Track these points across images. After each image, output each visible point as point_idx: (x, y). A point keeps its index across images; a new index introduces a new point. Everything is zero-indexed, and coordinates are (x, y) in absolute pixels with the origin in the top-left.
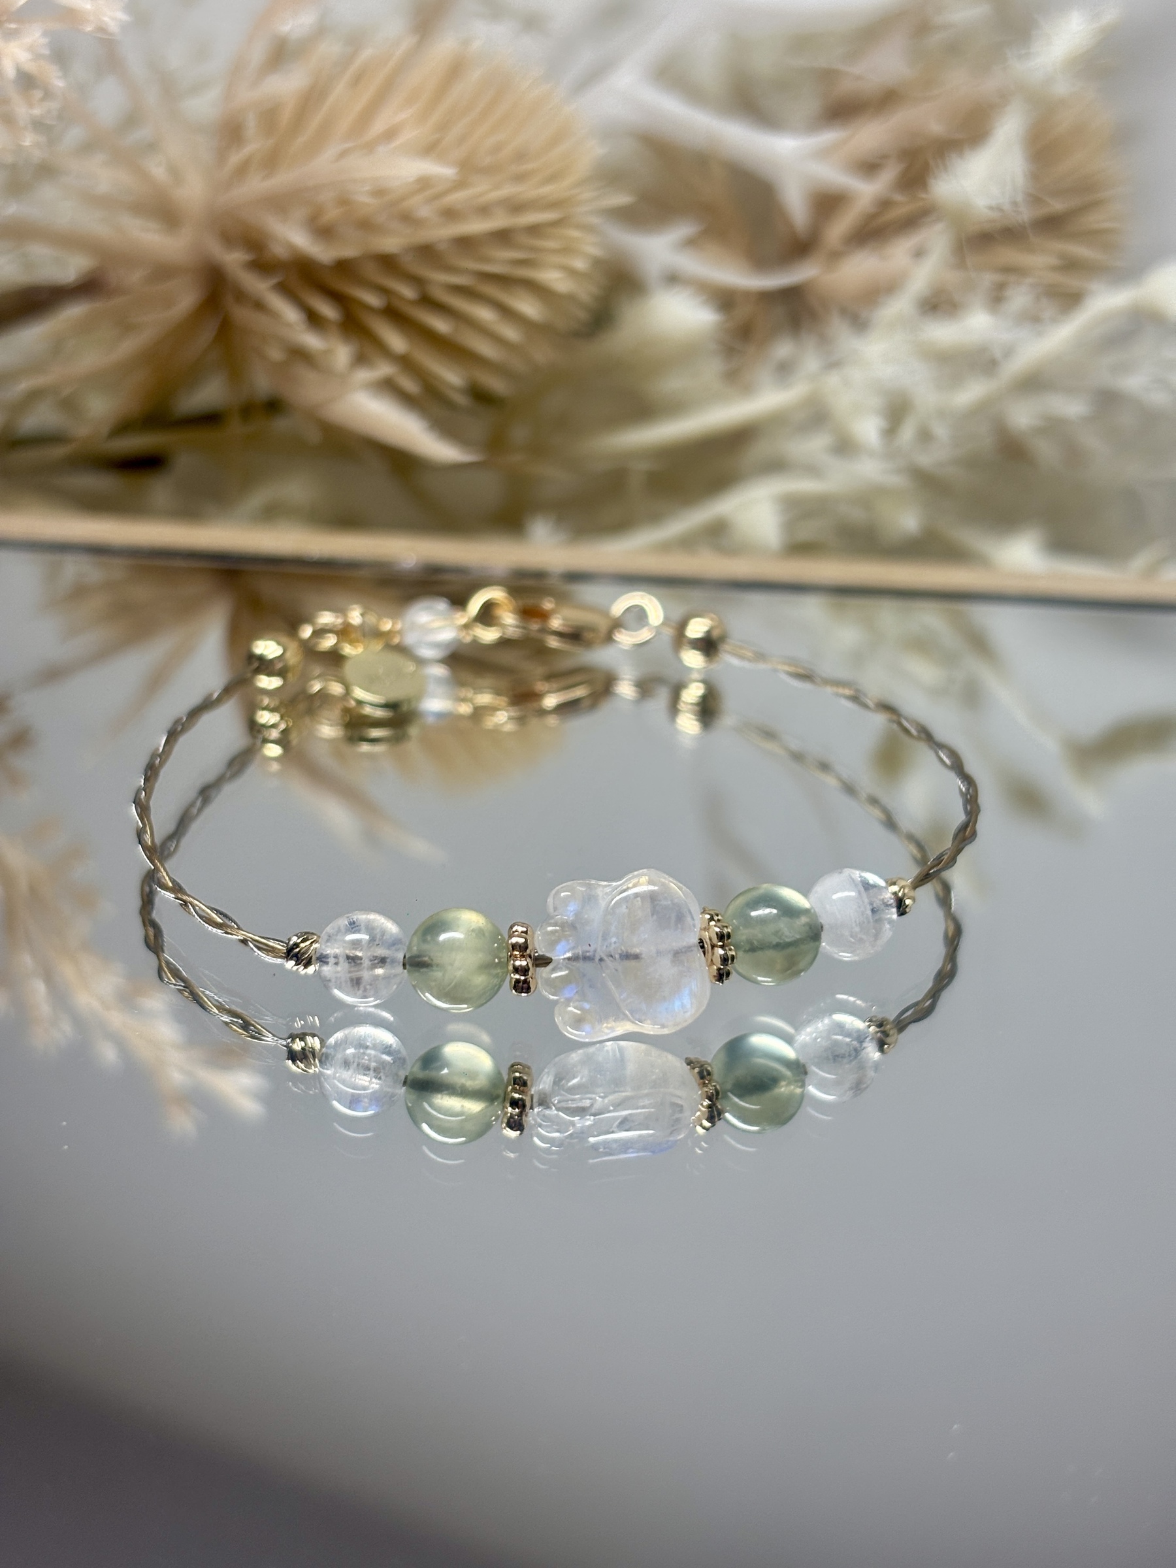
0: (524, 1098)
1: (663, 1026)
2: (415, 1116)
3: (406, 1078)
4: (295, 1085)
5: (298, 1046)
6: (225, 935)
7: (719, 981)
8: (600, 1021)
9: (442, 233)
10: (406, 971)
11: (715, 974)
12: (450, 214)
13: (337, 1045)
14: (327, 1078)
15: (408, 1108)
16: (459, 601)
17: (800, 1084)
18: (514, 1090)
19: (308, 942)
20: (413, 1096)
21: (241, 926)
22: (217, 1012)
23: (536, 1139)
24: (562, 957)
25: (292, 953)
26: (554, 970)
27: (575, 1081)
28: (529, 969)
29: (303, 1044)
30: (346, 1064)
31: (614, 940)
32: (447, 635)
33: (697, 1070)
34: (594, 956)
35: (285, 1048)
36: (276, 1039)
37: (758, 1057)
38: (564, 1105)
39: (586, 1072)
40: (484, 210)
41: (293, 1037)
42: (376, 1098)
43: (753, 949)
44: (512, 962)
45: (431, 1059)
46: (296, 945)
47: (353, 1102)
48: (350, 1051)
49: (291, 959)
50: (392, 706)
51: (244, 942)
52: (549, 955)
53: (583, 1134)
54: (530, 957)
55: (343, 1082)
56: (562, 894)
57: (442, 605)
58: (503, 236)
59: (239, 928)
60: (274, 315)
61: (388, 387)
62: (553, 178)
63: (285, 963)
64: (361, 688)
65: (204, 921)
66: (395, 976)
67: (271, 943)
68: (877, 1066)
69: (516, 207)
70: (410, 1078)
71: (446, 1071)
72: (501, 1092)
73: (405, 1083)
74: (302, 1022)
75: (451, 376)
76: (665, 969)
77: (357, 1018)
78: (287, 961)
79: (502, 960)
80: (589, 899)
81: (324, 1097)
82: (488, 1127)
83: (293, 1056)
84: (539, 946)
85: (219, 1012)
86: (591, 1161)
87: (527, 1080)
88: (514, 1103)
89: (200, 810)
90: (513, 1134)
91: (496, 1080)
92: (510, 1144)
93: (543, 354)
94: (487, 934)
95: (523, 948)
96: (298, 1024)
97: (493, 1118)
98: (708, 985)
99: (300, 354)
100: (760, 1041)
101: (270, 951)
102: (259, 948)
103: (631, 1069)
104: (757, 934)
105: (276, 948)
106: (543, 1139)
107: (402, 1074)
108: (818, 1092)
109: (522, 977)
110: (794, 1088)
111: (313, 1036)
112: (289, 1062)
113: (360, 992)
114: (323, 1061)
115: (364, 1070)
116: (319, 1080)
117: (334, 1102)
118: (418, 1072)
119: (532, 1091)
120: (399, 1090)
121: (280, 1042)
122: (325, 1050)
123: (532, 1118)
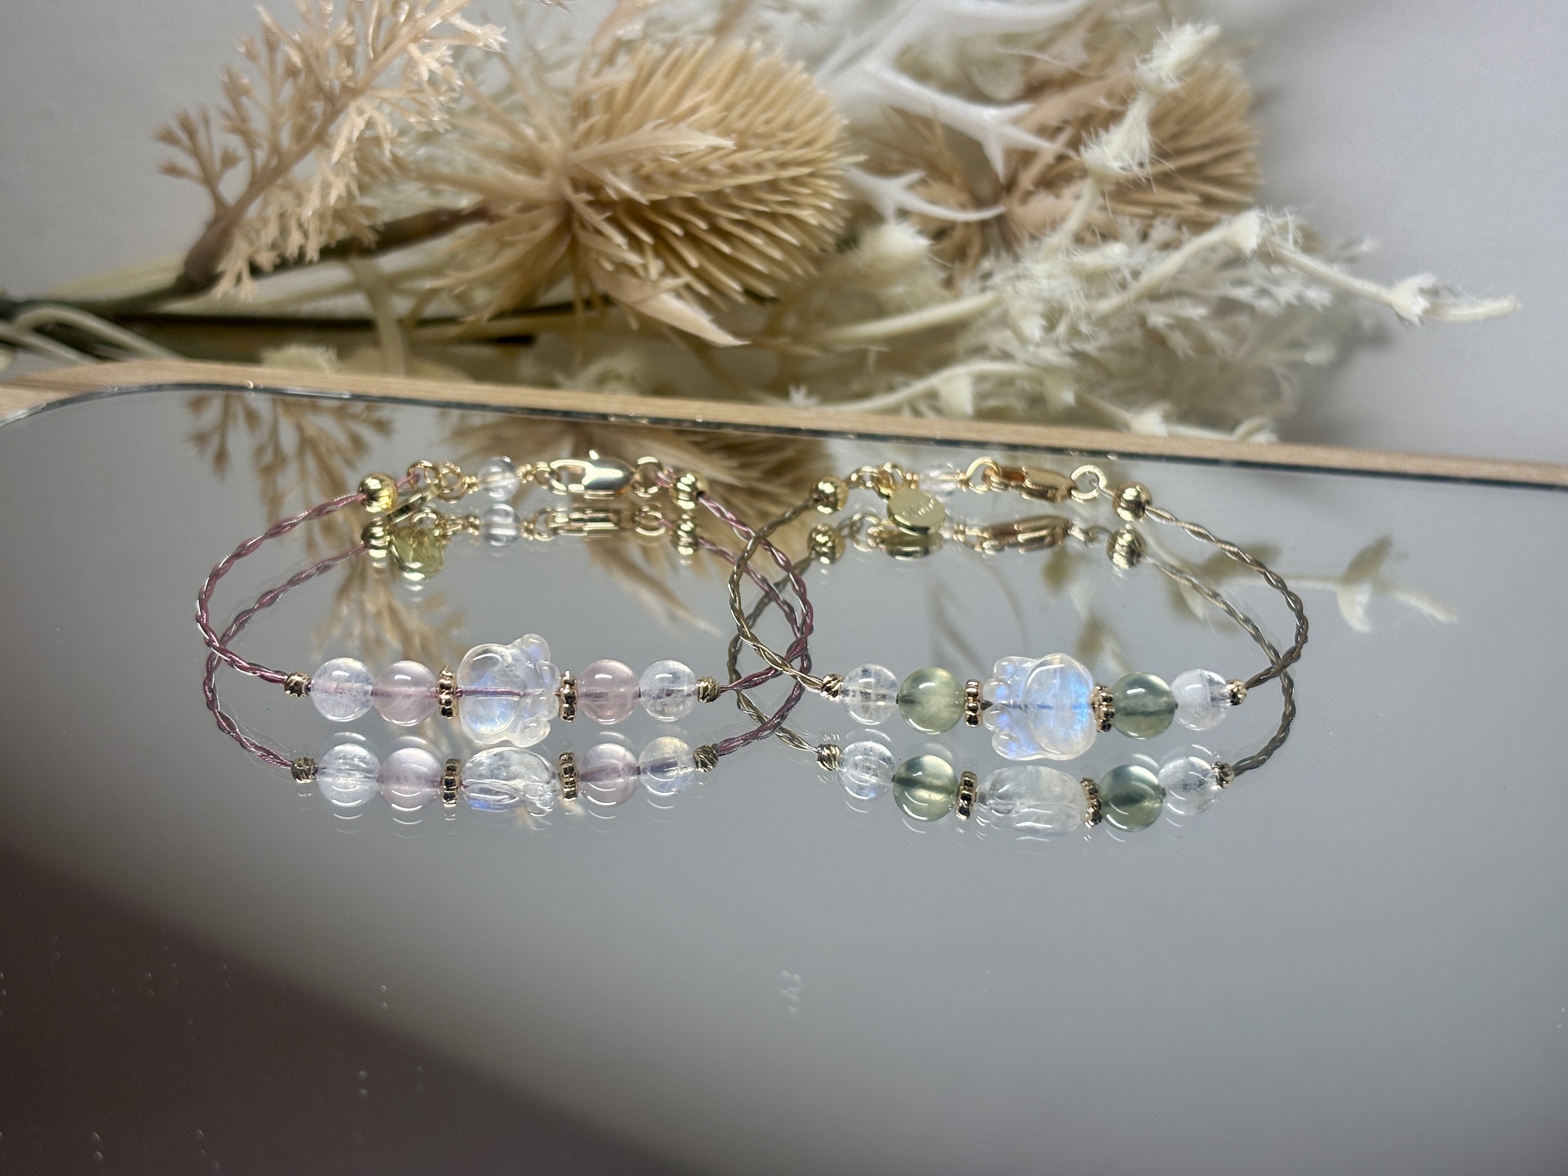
0: (971, 794)
1: (1065, 755)
2: (900, 800)
3: (894, 776)
4: (820, 777)
5: (825, 752)
9: (728, 182)
10: (898, 705)
11: (1100, 724)
12: (735, 168)
13: (851, 753)
14: (844, 774)
15: (895, 796)
17: (1160, 801)
18: (965, 789)
20: (898, 789)
23: (977, 821)
24: (1000, 703)
27: (1005, 788)
28: (979, 709)
29: (828, 752)
30: (856, 765)
33: (1088, 788)
35: (817, 754)
36: (811, 747)
37: (1134, 781)
40: (759, 166)
41: (822, 747)
42: (876, 788)
45: (914, 764)
47: (860, 789)
48: (859, 757)
55: (853, 776)
58: (772, 184)
60: (604, 238)
61: (689, 292)
66: (891, 707)
70: (896, 777)
72: (955, 791)
73: (893, 779)
74: (831, 737)
77: (865, 735)
79: (962, 702)
81: (842, 786)
82: (945, 811)
83: (822, 759)
87: (974, 782)
88: (965, 797)
90: (962, 817)
91: (952, 781)
92: (959, 824)
95: (975, 695)
96: (829, 739)
97: (951, 806)
98: (1098, 732)
101: (812, 685)
102: (806, 683)
104: (1131, 704)
105: (816, 683)
107: (892, 774)
108: (1174, 807)
109: (973, 714)
110: (1154, 804)
111: (835, 746)
112: (819, 763)
113: (868, 715)
114: (841, 763)
115: (867, 771)
116: (839, 777)
117: (847, 789)
118: (903, 773)
119: (977, 789)
120: (890, 785)
121: (814, 749)
122: (842, 756)
123: (977, 807)
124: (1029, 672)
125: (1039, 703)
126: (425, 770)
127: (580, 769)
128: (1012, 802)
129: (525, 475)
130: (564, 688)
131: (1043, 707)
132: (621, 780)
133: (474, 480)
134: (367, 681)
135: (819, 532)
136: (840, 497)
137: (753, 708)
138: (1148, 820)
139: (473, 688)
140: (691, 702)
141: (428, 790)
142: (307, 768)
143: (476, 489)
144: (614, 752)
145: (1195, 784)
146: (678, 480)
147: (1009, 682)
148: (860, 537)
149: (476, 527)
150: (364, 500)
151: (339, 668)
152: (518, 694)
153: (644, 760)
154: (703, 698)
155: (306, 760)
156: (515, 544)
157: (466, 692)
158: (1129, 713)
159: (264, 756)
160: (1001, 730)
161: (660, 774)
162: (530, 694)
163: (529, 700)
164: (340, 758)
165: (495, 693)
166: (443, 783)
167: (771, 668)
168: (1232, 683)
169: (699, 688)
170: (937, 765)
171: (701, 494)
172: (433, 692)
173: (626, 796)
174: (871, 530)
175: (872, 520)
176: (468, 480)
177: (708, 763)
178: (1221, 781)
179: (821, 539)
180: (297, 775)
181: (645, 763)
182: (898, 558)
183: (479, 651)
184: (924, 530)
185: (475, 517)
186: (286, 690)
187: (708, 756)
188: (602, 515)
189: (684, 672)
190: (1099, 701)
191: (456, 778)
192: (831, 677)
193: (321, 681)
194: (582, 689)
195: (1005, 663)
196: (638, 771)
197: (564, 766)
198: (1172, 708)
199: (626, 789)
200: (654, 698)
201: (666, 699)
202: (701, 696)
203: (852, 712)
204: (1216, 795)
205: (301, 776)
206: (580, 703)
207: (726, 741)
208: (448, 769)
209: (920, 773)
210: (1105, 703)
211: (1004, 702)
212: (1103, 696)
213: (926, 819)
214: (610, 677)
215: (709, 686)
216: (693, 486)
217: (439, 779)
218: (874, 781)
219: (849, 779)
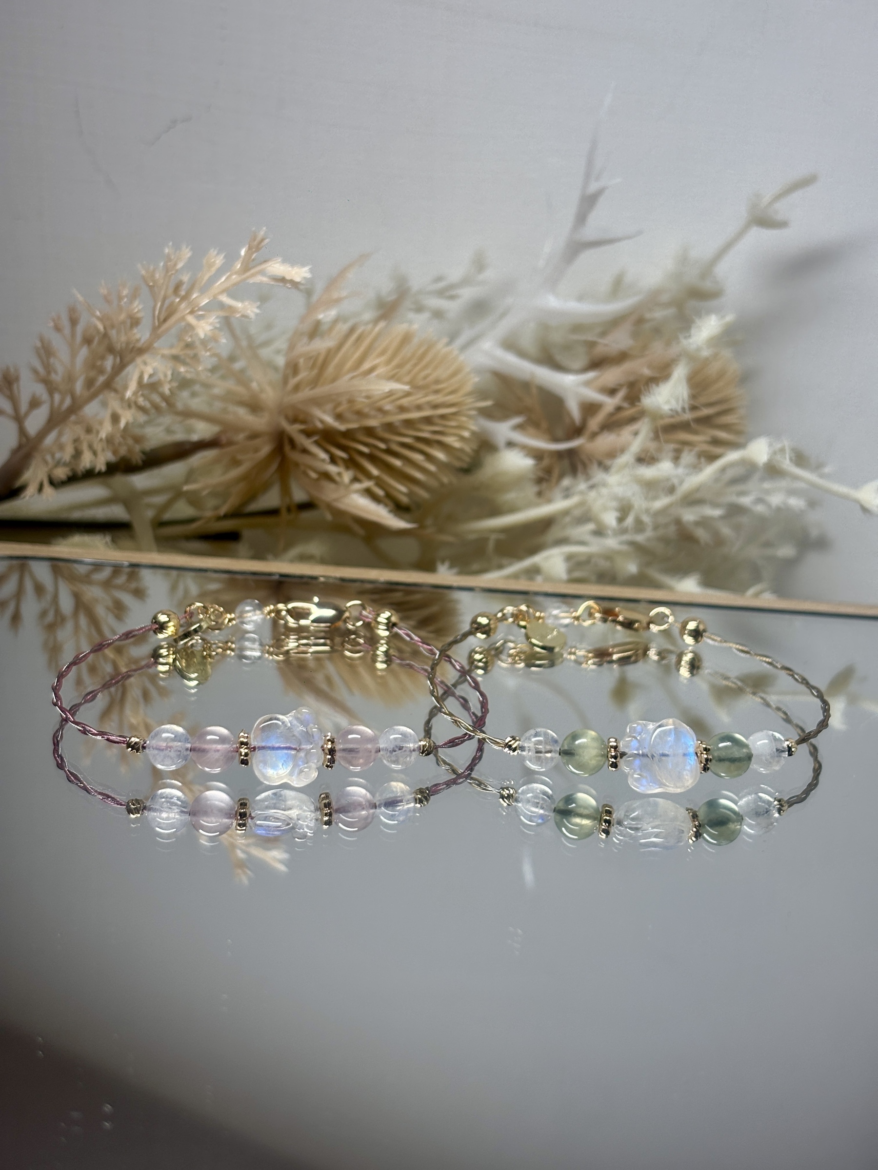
0: (611, 819)
2: (559, 826)
3: (555, 808)
4: (502, 810)
9: (397, 418)
10: (560, 756)
12: (402, 409)
13: (523, 793)
14: (519, 807)
15: (557, 822)
18: (606, 816)
20: (558, 817)
23: (614, 839)
27: (634, 815)
29: (507, 792)
30: (528, 801)
33: (691, 813)
35: (499, 794)
36: (495, 789)
40: (419, 407)
41: (503, 789)
42: (542, 817)
44: (610, 753)
45: (569, 799)
47: (531, 818)
48: (529, 795)
51: (484, 740)
52: (626, 751)
53: (636, 839)
54: (618, 752)
55: (526, 809)
58: (428, 420)
60: (314, 456)
61: (368, 493)
66: (556, 758)
69: (435, 405)
70: (557, 809)
72: (599, 817)
73: (554, 810)
74: (510, 782)
75: (400, 488)
79: (605, 753)
81: (518, 816)
82: (592, 832)
83: (503, 797)
84: (622, 748)
86: (640, 850)
87: (612, 811)
88: (606, 821)
90: (604, 836)
91: (596, 810)
92: (602, 841)
93: (446, 479)
95: (615, 747)
96: (508, 783)
97: (596, 828)
102: (491, 743)
106: (618, 839)
107: (553, 807)
108: (748, 829)
109: (615, 761)
110: (737, 826)
111: (512, 788)
112: (501, 800)
113: (539, 763)
114: (516, 800)
115: (536, 805)
116: (516, 809)
117: (522, 817)
118: (561, 806)
119: (614, 816)
120: (552, 814)
121: (497, 791)
122: (517, 795)
123: (614, 829)
124: (651, 732)
125: (661, 752)
126: (223, 805)
127: (334, 805)
128: (642, 823)
129: (270, 613)
130: (327, 744)
131: (664, 755)
132: (364, 812)
133: (233, 616)
134: (186, 740)
135: (476, 653)
136: (492, 626)
137: (449, 765)
138: (731, 837)
139: (263, 744)
140: (415, 755)
141: (226, 820)
142: (137, 806)
143: (234, 622)
144: (358, 792)
145: (763, 811)
146: (378, 615)
147: (638, 738)
148: (503, 657)
149: (232, 650)
150: (156, 629)
151: (167, 731)
152: (295, 749)
153: (377, 799)
154: (422, 753)
155: (137, 800)
156: (259, 661)
157: (258, 747)
158: (721, 760)
159: (105, 799)
160: (635, 771)
161: (390, 808)
162: (303, 749)
163: (302, 754)
164: (163, 798)
165: (279, 748)
166: (238, 814)
167: (466, 734)
168: (788, 741)
169: (420, 745)
170: (587, 799)
171: (394, 625)
172: (235, 748)
173: (365, 824)
174: (512, 651)
175: (511, 645)
176: (229, 616)
177: (424, 800)
178: (779, 811)
179: (478, 657)
180: (130, 811)
181: (380, 800)
182: (533, 669)
183: (267, 719)
184: (550, 649)
185: (232, 643)
186: (128, 748)
187: (424, 795)
188: (322, 641)
189: (410, 734)
190: (701, 751)
191: (247, 811)
192: (511, 738)
193: (154, 742)
194: (338, 747)
195: (636, 725)
196: (375, 806)
197: (324, 801)
198: (749, 757)
199: (366, 818)
200: (390, 751)
201: (398, 752)
202: (421, 751)
203: (527, 762)
204: (777, 820)
205: (134, 812)
206: (338, 755)
207: (436, 785)
208: (241, 804)
209: (574, 805)
210: (705, 752)
211: (636, 752)
212: (703, 748)
213: (578, 838)
214: (359, 737)
215: (427, 744)
216: (388, 619)
217: (234, 812)
218: (541, 811)
219: (522, 811)
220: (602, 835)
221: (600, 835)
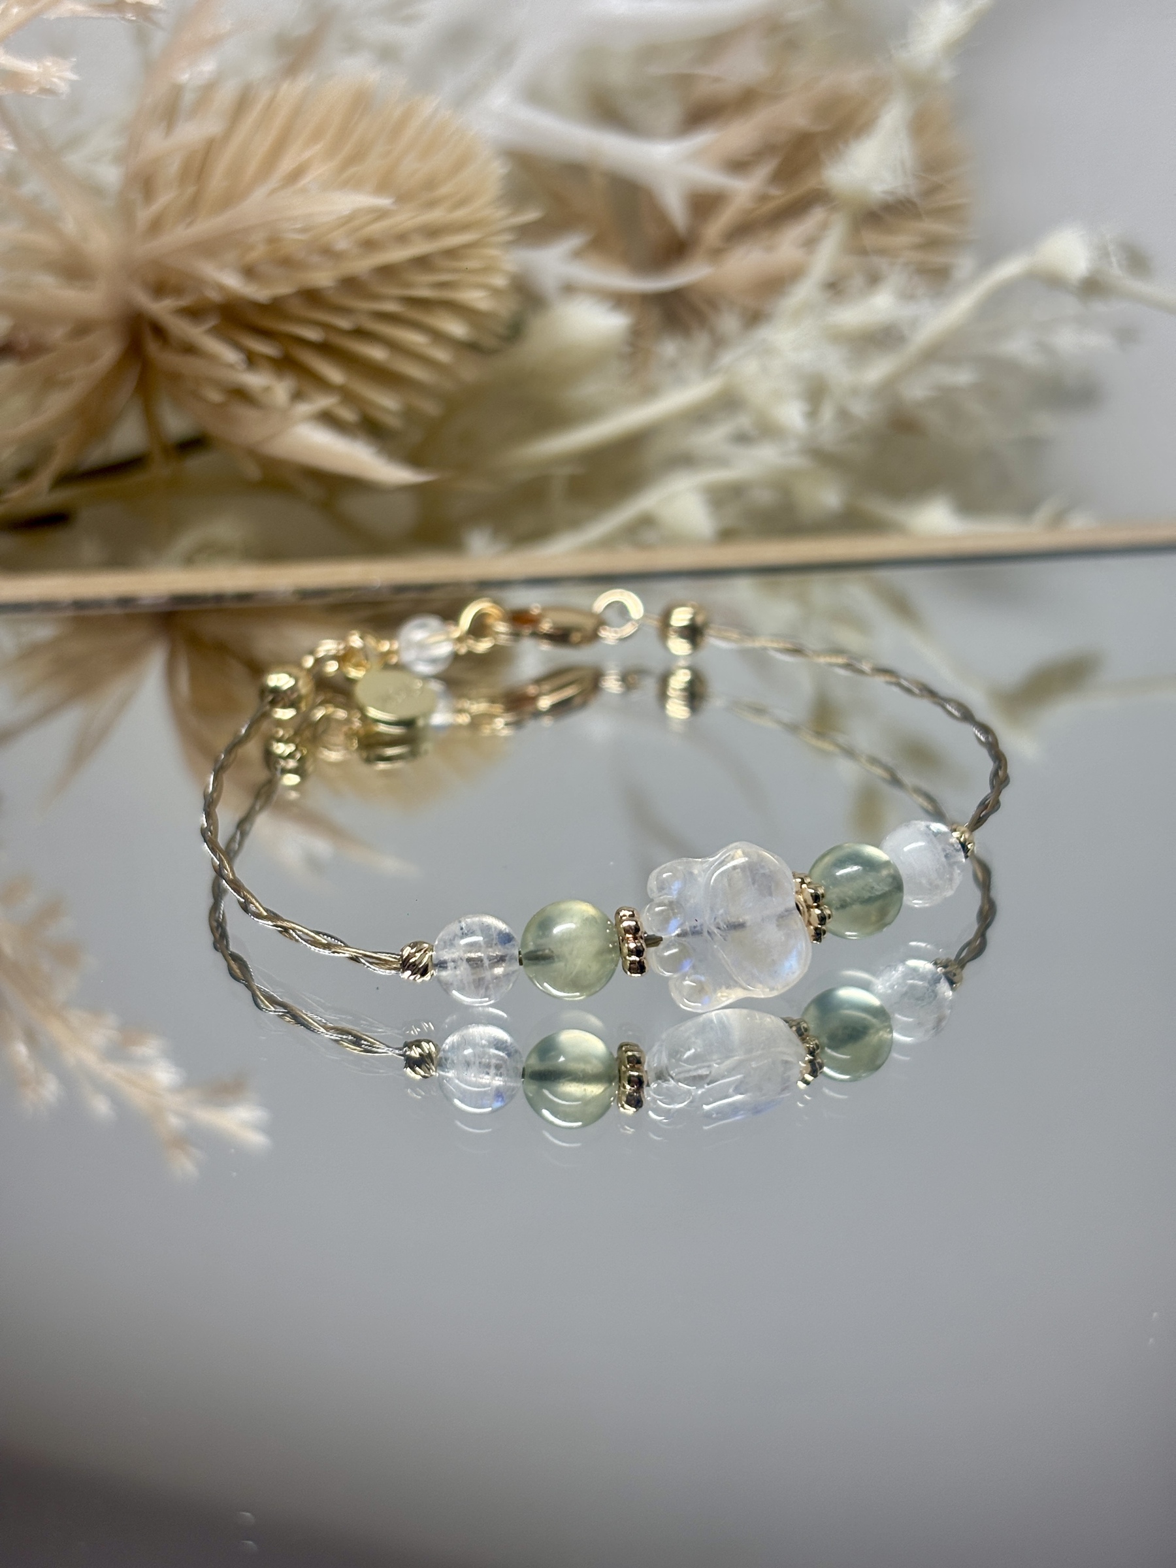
0: (640, 1074)
1: (772, 989)
2: (535, 1104)
3: (524, 1071)
4: (414, 1090)
5: (415, 1053)
6: (332, 954)
7: (817, 940)
8: (715, 991)
9: (362, 265)
10: (522, 967)
11: (813, 934)
12: (370, 245)
13: (453, 1048)
14: (449, 1080)
15: (527, 1098)
16: (450, 614)
17: (889, 1030)
18: (628, 1069)
19: (422, 952)
20: (532, 1087)
21: (349, 944)
22: (325, 1031)
23: (650, 1113)
24: (674, 934)
25: (405, 964)
26: (668, 948)
27: (688, 1054)
28: (644, 949)
29: (419, 1050)
30: (467, 1064)
31: (721, 911)
32: (444, 649)
33: (794, 1028)
34: (702, 930)
35: (403, 1058)
36: (391, 1049)
37: (847, 1009)
38: (682, 1076)
39: (699, 1041)
40: (402, 238)
41: (409, 1045)
43: (843, 905)
44: (626, 945)
45: (547, 1048)
46: (409, 957)
47: (475, 1099)
48: (468, 1051)
49: (408, 969)
50: (408, 723)
51: (355, 959)
52: (658, 934)
53: (696, 1103)
54: (641, 938)
55: (462, 1081)
56: (665, 876)
57: (434, 623)
58: (422, 263)
59: (346, 946)
60: (212, 358)
61: (328, 419)
62: (462, 203)
63: (400, 975)
64: (374, 708)
65: (309, 944)
66: (514, 972)
67: (383, 956)
68: (952, 1004)
69: (432, 232)
70: (527, 1071)
71: (562, 1059)
72: (616, 1074)
73: (523, 1075)
74: (419, 1030)
75: (387, 402)
76: (772, 934)
77: (471, 1017)
78: (403, 972)
79: (616, 944)
80: (689, 877)
81: (447, 1097)
82: (608, 1107)
83: (412, 1063)
84: (649, 928)
85: (327, 1031)
86: (706, 1128)
87: (640, 1057)
88: (632, 1080)
89: (241, 844)
90: (630, 1110)
91: (606, 1061)
92: (629, 1120)
93: (471, 372)
94: (599, 921)
95: (634, 930)
96: (415, 1032)
97: (612, 1099)
98: (810, 945)
99: (241, 394)
100: (847, 993)
101: (382, 964)
102: (371, 963)
103: (737, 1035)
104: (849, 891)
105: (389, 961)
106: (658, 1111)
107: (519, 1068)
109: (637, 959)
111: (428, 1042)
112: (408, 1070)
114: (441, 1065)
115: (485, 1067)
116: (440, 1083)
117: (457, 1102)
118: (535, 1063)
119: (646, 1067)
120: (518, 1083)
121: (397, 1052)
122: (441, 1054)
123: (648, 1094)
170: (582, 1042)
192: (415, 946)
209: (559, 1057)
213: (580, 1124)
218: (498, 1082)
219: (457, 1087)
220: (625, 1109)
221: (621, 1109)
